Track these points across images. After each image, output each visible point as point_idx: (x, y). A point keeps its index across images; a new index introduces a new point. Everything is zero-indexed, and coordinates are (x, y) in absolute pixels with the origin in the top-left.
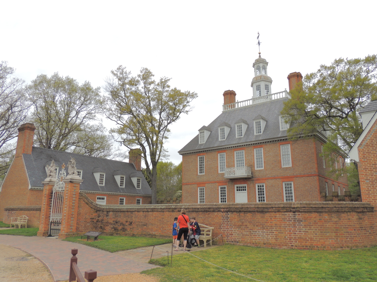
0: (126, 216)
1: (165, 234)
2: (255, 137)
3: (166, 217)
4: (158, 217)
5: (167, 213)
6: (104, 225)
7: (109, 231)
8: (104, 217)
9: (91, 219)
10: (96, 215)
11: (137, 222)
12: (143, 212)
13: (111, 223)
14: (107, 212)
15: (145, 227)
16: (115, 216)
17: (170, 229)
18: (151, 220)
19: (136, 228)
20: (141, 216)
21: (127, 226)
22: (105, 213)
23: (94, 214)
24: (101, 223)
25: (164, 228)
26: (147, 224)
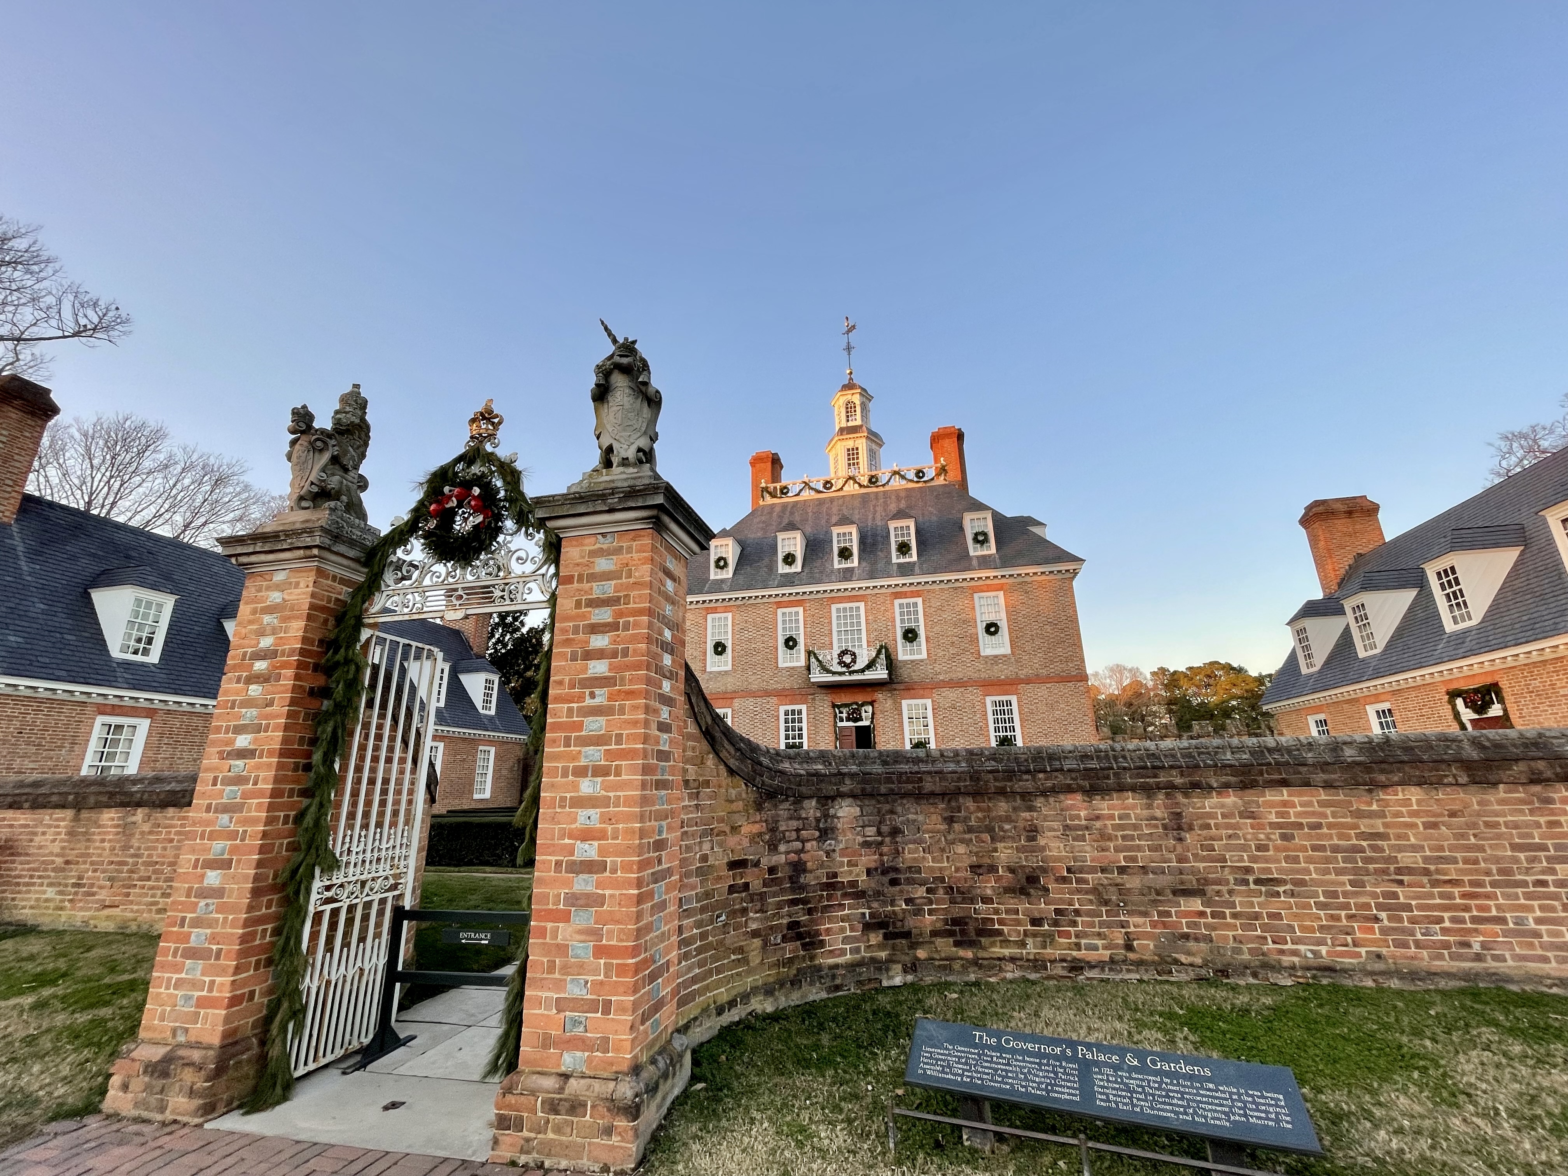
0: (970, 830)
1: (1441, 957)
2: (895, 567)
3: (1413, 826)
4: (1319, 826)
5: (1414, 794)
6: (810, 912)
7: (843, 952)
8: (808, 846)
9: (734, 865)
10: (756, 828)
11: (1092, 870)
12: (1148, 791)
13: (853, 884)
14: (826, 800)
15: (1196, 904)
16: (879, 833)
17: (1474, 920)
18: (1244, 848)
19: (1089, 913)
20: (1135, 827)
21: (986, 900)
22: (811, 809)
23: (748, 829)
24: (793, 890)
25: (1408, 908)
26: (1207, 882)
